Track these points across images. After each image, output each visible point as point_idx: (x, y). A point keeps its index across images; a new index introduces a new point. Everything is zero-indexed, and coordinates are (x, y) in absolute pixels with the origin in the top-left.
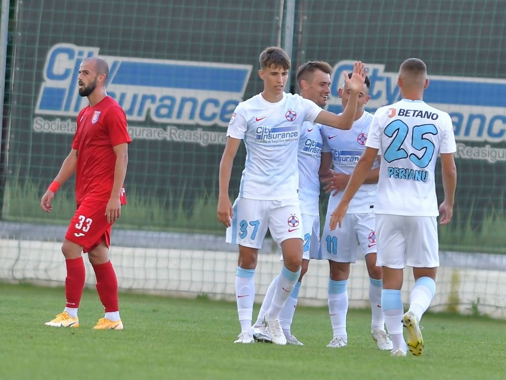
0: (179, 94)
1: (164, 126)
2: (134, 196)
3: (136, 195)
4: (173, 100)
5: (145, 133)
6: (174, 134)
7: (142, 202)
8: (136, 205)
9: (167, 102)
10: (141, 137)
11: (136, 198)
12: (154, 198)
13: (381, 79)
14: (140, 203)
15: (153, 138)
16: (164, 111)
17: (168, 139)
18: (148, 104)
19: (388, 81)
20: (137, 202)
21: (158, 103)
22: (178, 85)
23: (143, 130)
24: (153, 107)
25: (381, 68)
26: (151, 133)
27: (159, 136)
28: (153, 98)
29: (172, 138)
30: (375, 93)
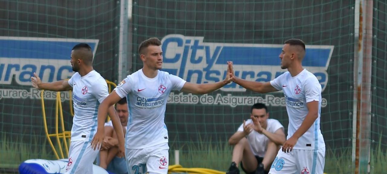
0: (39, 63)
1: (28, 88)
2: (5, 142)
3: (7, 140)
4: (34, 68)
5: (11, 93)
6: (36, 94)
7: (12, 147)
8: (6, 149)
9: (29, 70)
10: (8, 97)
11: (6, 143)
12: (21, 144)
13: (201, 48)
14: (10, 148)
15: (18, 97)
16: (27, 77)
17: (31, 98)
18: (13, 71)
19: (207, 49)
20: (8, 147)
21: (21, 71)
22: (37, 56)
23: (10, 92)
24: (18, 74)
25: (201, 39)
26: (17, 94)
27: (23, 95)
28: (17, 67)
29: (35, 97)
30: (197, 58)
